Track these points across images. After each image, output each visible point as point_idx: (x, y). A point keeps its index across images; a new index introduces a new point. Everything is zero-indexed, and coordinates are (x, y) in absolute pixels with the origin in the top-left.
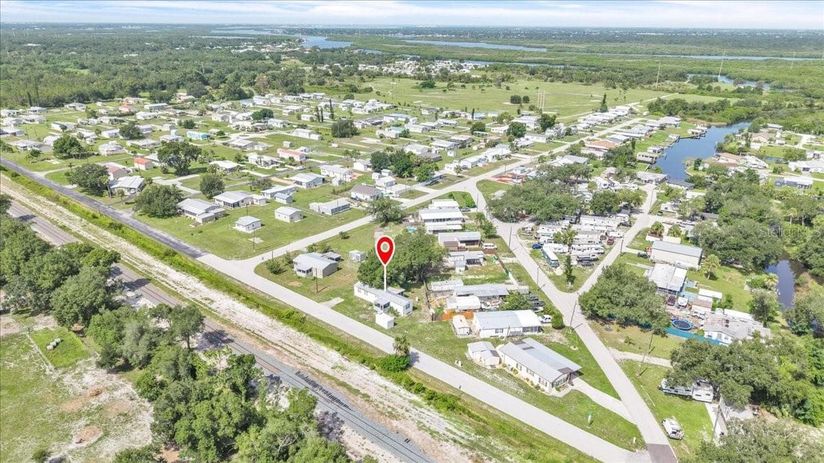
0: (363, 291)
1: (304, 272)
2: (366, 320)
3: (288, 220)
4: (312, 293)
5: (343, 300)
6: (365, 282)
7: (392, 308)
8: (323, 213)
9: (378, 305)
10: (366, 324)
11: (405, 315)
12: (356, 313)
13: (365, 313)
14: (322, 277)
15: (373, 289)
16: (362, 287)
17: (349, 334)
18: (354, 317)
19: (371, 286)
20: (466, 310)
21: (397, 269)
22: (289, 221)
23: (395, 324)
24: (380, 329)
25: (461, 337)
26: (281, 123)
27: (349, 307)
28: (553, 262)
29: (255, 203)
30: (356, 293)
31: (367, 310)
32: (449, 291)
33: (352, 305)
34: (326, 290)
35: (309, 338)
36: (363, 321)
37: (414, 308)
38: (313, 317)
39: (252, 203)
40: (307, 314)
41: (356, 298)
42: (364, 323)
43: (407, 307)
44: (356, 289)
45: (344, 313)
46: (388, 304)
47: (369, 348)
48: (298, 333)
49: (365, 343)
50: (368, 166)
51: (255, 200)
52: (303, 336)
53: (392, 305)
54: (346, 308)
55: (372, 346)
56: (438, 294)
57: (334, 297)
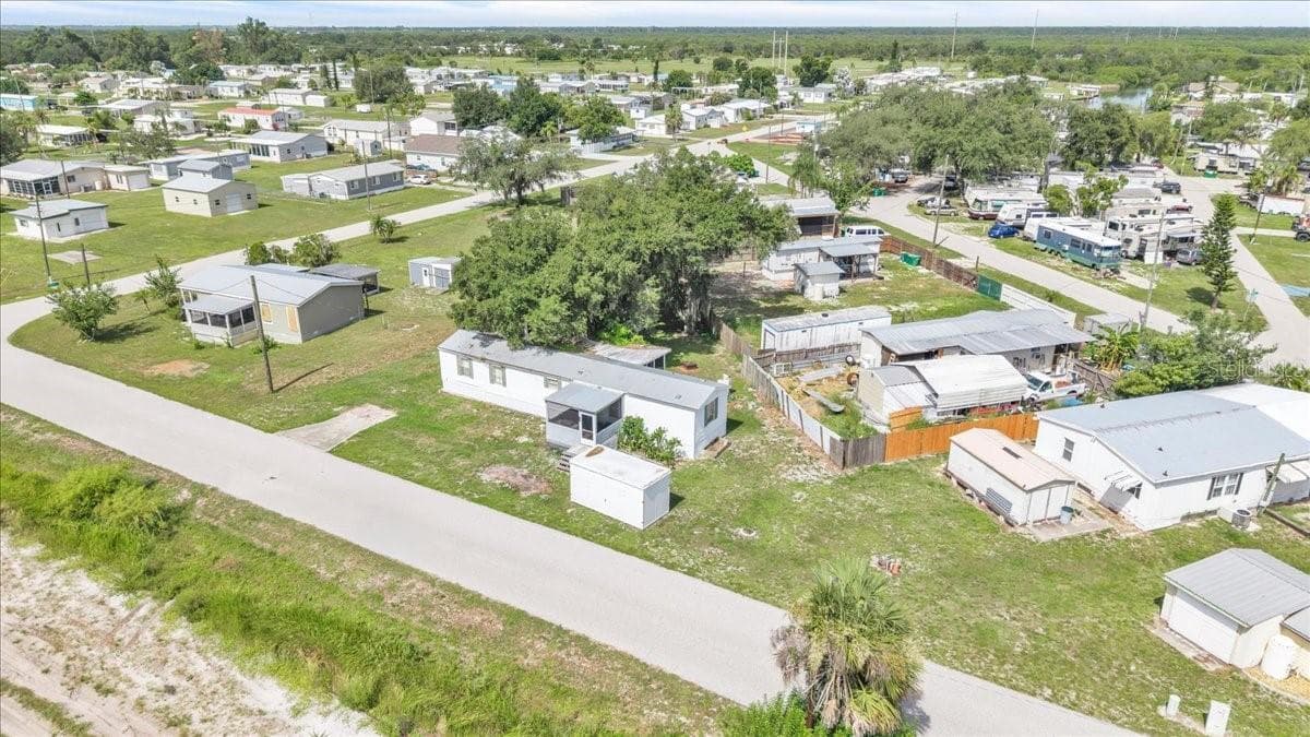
0: (481, 369)
1: (218, 320)
2: (516, 490)
3: (204, 209)
4: (250, 398)
5: (391, 414)
6: (487, 327)
7: (634, 426)
8: (322, 195)
9: (569, 417)
10: (523, 515)
11: (704, 455)
12: (461, 462)
13: (509, 461)
14: (297, 339)
15: (530, 356)
16: (479, 351)
17: (432, 581)
18: (451, 484)
19: (519, 340)
20: (963, 412)
21: (634, 256)
22: (208, 213)
23: (675, 500)
24: (603, 531)
25: (1044, 536)
26: (240, 88)
27: (424, 441)
28: (1106, 254)
29: (114, 184)
30: (452, 381)
31: (515, 445)
32: (842, 347)
33: (433, 430)
34: (315, 379)
35: (182, 630)
36: (504, 500)
37: (732, 425)
38: (230, 501)
39: (107, 186)
40: (200, 490)
41: (449, 401)
42: (509, 509)
43: (710, 413)
44: (448, 364)
45: (401, 470)
46: (614, 410)
47: (574, 658)
48: (117, 601)
49: (540, 624)
50: (448, 126)
51: (112, 178)
52: (147, 614)
53: (631, 408)
54: (409, 445)
55: (586, 646)
56: (799, 365)
57: (351, 405)
